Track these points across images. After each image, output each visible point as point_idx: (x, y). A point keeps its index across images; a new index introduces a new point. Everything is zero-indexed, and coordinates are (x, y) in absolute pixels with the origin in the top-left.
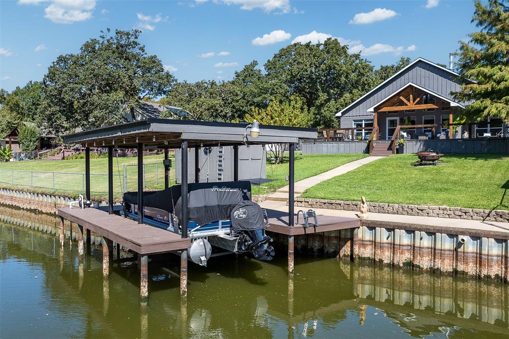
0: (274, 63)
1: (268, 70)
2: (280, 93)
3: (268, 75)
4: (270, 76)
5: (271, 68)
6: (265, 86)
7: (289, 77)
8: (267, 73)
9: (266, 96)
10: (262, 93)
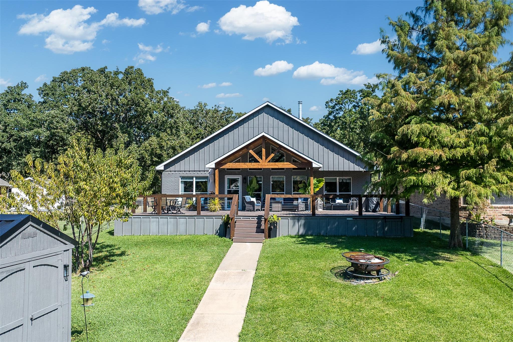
0: (53, 89)
1: (44, 96)
2: (61, 129)
3: (44, 102)
4: (47, 105)
5: (48, 94)
6: (39, 117)
7: (75, 108)
8: (42, 100)
9: (40, 130)
10: (34, 126)
